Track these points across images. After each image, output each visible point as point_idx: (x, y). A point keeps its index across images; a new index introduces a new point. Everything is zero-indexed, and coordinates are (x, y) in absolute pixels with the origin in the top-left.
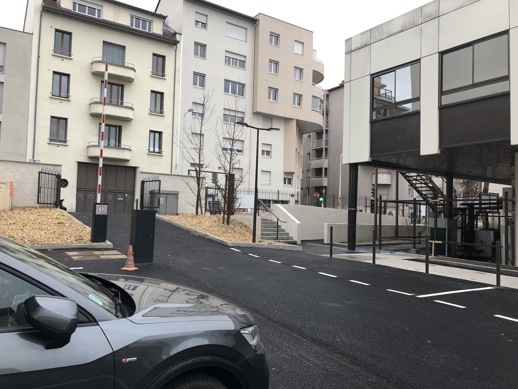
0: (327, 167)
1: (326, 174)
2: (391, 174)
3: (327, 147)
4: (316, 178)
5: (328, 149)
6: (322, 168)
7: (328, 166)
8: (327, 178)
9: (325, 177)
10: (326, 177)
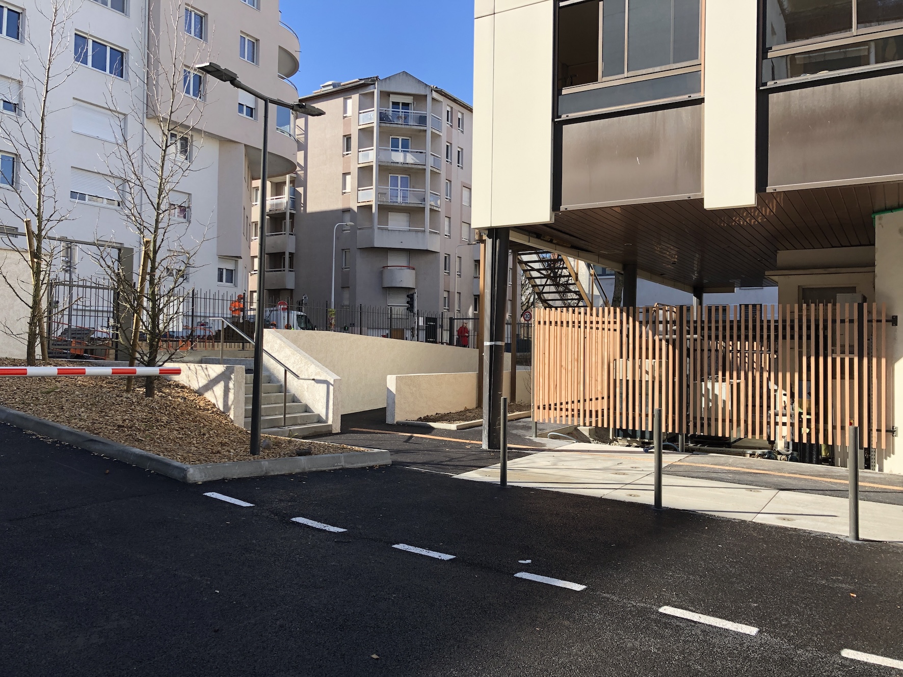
0: (293, 251)
1: (291, 266)
2: (414, 269)
3: (293, 212)
4: (272, 271)
5: (295, 216)
6: (284, 253)
7: (296, 249)
8: (293, 273)
9: (290, 271)
10: (292, 271)
